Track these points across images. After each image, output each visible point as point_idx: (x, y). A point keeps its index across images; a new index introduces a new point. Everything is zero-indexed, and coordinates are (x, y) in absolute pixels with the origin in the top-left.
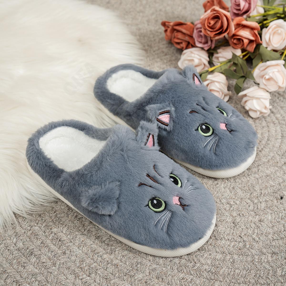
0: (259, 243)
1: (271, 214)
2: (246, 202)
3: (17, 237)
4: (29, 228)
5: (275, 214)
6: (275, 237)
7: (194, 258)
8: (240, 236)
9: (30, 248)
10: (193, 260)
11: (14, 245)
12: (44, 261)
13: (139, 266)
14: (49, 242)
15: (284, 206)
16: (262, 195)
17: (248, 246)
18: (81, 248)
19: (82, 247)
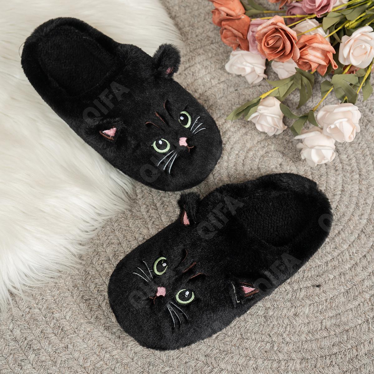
0: (289, 345)
1: (310, 305)
2: (285, 288)
3: (13, 322)
4: (28, 310)
5: (314, 306)
6: (308, 337)
7: (213, 361)
8: (269, 335)
9: (28, 339)
10: (211, 363)
11: (10, 333)
12: (44, 358)
13: (151, 367)
14: (49, 330)
15: (327, 295)
16: (305, 279)
17: (275, 349)
18: (85, 341)
19: (87, 340)
